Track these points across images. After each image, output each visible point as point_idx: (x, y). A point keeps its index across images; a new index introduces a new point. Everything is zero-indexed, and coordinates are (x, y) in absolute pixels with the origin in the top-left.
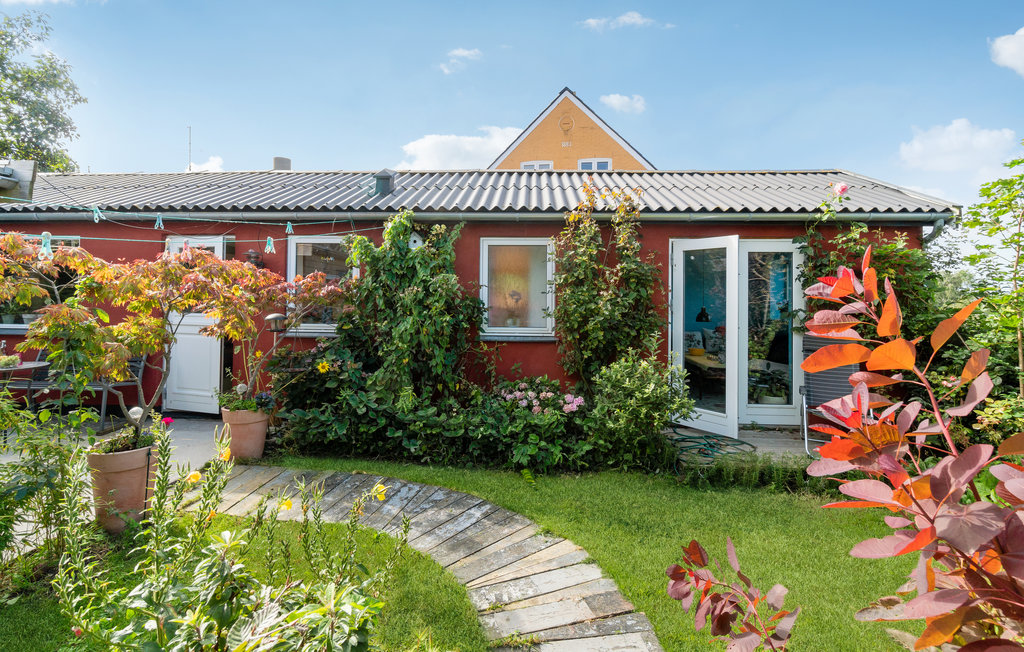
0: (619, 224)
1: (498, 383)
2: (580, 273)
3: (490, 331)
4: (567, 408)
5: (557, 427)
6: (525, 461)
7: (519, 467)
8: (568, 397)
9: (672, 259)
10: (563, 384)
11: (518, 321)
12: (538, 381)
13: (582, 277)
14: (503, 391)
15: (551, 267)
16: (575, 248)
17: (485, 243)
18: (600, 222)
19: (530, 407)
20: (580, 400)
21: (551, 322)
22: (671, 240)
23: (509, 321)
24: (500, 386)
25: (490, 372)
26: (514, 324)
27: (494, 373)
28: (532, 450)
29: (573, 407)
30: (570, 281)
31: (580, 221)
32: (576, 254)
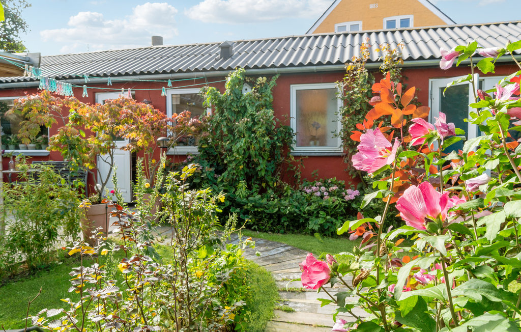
0: (387, 70)
1: (302, 183)
2: (357, 106)
3: (298, 149)
4: (347, 198)
5: (339, 209)
6: (316, 228)
7: (313, 232)
8: (349, 191)
9: (431, 94)
10: (346, 183)
11: (318, 143)
12: (329, 181)
13: (358, 109)
14: (305, 188)
15: (340, 103)
16: (354, 88)
17: (294, 88)
18: (370, 71)
19: (322, 197)
20: (357, 192)
21: (340, 141)
22: (430, 80)
23: (312, 143)
24: (303, 185)
25: (297, 176)
26: (315, 145)
27: (299, 177)
28: (321, 221)
29: (352, 197)
30: (351, 112)
31: (356, 69)
32: (354, 93)
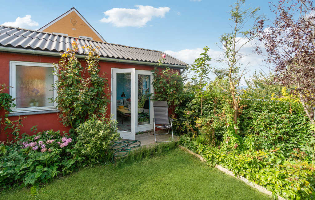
0: (89, 60)
1: (21, 138)
2: (69, 81)
4: (62, 145)
5: (55, 157)
6: (32, 182)
7: (29, 186)
8: (63, 139)
9: (112, 76)
10: (61, 132)
11: (37, 104)
12: (47, 134)
13: (70, 83)
14: (24, 142)
15: (56, 78)
16: (67, 69)
17: (13, 65)
18: (79, 59)
19: (39, 150)
20: (70, 140)
21: (55, 104)
22: (112, 69)
23: (32, 104)
24: (22, 140)
25: (15, 133)
26: (35, 105)
27: (18, 133)
28: (37, 175)
29: (66, 144)
30: (65, 84)
31: (69, 57)
32: (67, 72)
